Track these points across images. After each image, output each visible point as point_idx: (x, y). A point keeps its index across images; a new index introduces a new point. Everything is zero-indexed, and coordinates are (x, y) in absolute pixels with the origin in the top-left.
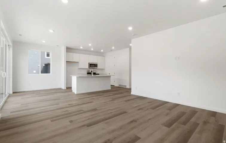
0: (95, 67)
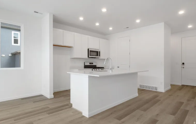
0: (97, 55)
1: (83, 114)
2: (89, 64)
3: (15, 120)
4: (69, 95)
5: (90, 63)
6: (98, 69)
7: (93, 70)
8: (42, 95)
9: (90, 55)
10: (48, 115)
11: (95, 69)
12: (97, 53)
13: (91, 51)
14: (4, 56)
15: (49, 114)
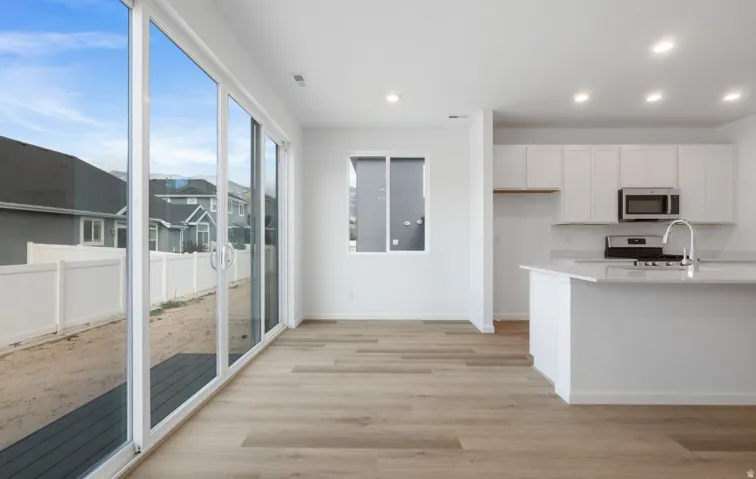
1: (558, 391)
2: (625, 244)
3: (403, 358)
4: (526, 335)
5: (631, 241)
6: (665, 263)
7: (638, 263)
8: (468, 322)
9: (627, 213)
10: (465, 367)
11: (650, 263)
12: (664, 204)
13: (629, 198)
14: (408, 223)
15: (469, 364)
